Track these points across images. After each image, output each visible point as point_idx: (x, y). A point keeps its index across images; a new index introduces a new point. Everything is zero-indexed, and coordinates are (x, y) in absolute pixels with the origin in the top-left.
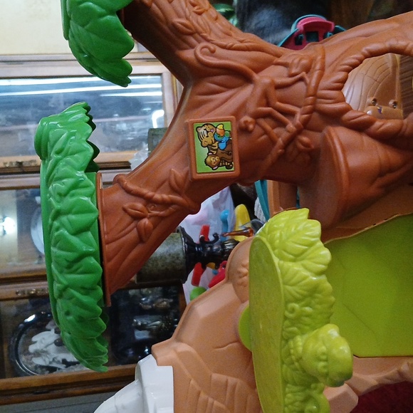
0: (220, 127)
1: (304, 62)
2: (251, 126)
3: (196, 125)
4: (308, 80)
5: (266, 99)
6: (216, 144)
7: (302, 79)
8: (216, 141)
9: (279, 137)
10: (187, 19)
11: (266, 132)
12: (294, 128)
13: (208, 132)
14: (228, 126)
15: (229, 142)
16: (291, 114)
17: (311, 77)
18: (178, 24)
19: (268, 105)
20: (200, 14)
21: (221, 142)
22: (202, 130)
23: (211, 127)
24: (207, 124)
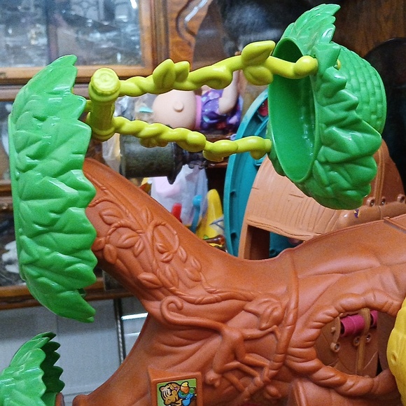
0: (185, 384)
1: (276, 313)
2: (217, 383)
3: (159, 385)
4: (279, 334)
5: (234, 354)
6: (180, 402)
7: (272, 332)
8: (179, 398)
9: (245, 387)
10: (154, 273)
11: (232, 384)
12: (262, 383)
13: (171, 391)
14: (193, 383)
15: (193, 399)
16: (259, 367)
17: (282, 332)
18: (144, 281)
19: (236, 358)
20: (168, 262)
21: (185, 399)
22: (165, 389)
23: (175, 386)
24: (171, 383)
